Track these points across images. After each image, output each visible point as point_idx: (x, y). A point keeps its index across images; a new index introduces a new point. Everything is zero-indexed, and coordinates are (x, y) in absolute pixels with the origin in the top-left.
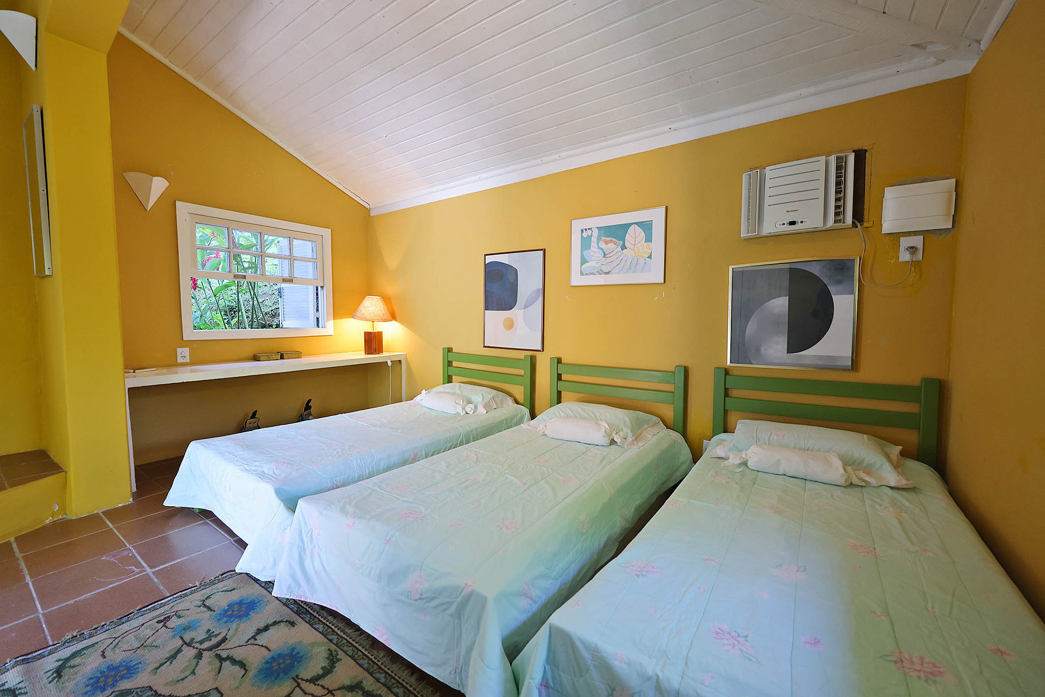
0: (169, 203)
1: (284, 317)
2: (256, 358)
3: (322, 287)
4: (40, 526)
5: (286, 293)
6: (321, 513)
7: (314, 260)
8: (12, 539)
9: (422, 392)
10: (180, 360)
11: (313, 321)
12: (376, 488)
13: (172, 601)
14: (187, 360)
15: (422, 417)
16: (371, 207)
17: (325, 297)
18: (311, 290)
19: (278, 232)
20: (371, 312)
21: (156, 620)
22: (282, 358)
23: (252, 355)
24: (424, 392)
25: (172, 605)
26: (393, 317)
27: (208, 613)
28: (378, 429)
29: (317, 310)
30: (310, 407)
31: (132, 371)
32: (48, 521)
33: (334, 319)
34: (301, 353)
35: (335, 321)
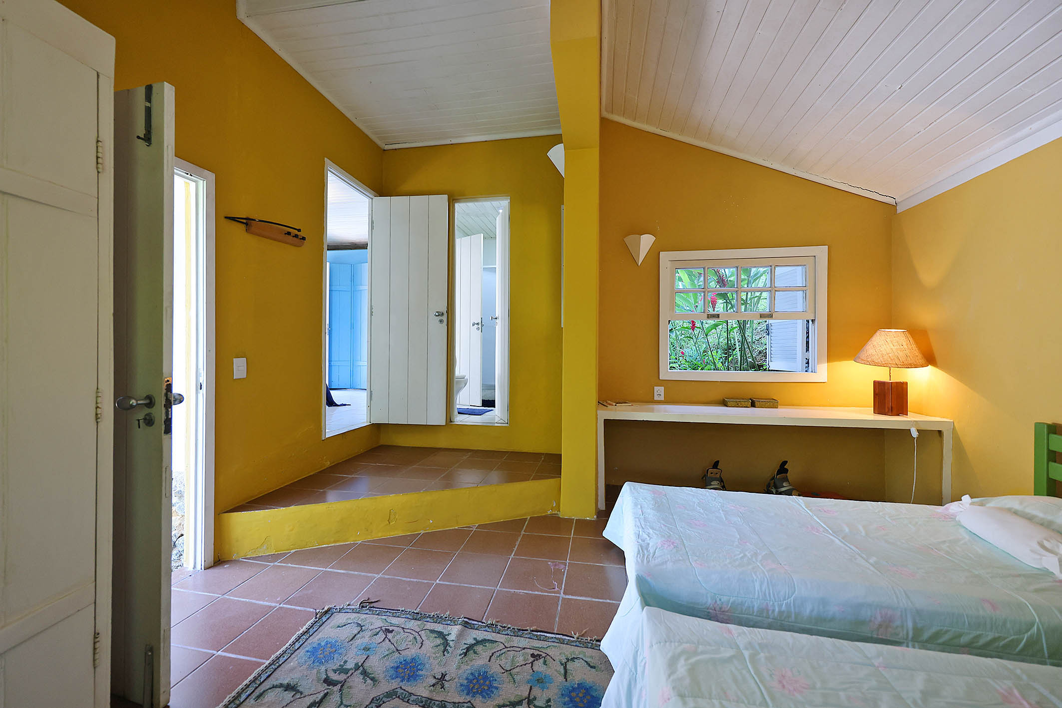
0: (654, 256)
1: (771, 357)
2: (724, 403)
3: (813, 321)
4: (544, 515)
5: (774, 331)
6: (652, 646)
7: (803, 289)
8: (529, 518)
9: (962, 498)
10: (656, 398)
11: (800, 363)
12: (746, 654)
13: (552, 640)
14: (662, 398)
15: (944, 547)
16: (898, 200)
17: (819, 334)
18: (800, 325)
19: (758, 261)
20: (884, 353)
21: (532, 652)
22: (753, 405)
23: (722, 399)
24: (966, 498)
25: (550, 644)
26: (930, 359)
27: (562, 679)
28: (837, 541)
29: (807, 350)
30: (786, 471)
31: (615, 404)
32: (549, 513)
33: (828, 362)
34: (778, 402)
35: (831, 364)
